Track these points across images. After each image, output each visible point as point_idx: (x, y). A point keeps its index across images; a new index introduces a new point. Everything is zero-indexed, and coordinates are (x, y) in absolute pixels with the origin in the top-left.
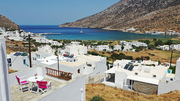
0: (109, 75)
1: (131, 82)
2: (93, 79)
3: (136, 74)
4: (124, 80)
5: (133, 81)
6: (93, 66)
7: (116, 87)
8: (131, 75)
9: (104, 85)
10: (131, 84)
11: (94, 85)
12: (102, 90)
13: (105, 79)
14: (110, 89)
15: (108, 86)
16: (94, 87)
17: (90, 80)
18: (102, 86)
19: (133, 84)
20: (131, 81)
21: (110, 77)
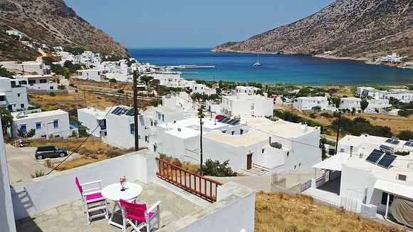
0: (324, 175)
1: (385, 198)
2: (283, 180)
3: (402, 178)
4: (366, 190)
5: (392, 196)
6: (285, 149)
7: (342, 207)
8: (386, 180)
9: (311, 199)
10: (384, 202)
11: (284, 197)
12: (305, 212)
13: (314, 184)
14: (327, 211)
15: (321, 204)
16: (285, 203)
17: (276, 182)
18: (306, 200)
19: (390, 203)
20: (385, 195)
21: (327, 180)
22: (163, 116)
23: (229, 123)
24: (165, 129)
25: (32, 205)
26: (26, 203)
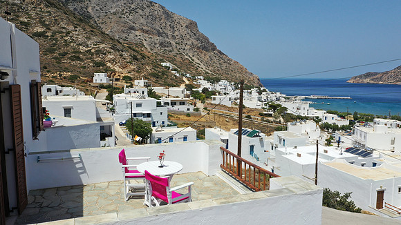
22: (284, 140)
23: (359, 154)
24: (284, 154)
25: (85, 172)
26: (80, 169)
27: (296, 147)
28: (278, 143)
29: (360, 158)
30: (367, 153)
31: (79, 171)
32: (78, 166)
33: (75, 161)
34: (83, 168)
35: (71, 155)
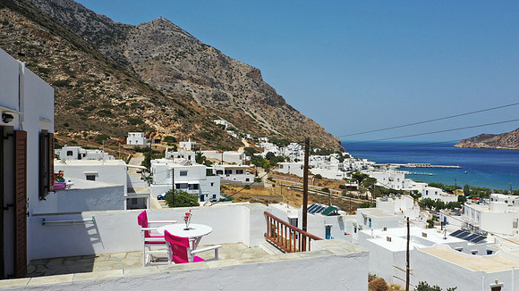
22: (370, 220)
23: (468, 239)
24: (369, 237)
25: (99, 241)
26: (93, 236)
27: (385, 229)
28: (362, 224)
29: (470, 244)
30: (479, 238)
31: (92, 239)
32: (90, 232)
33: (87, 226)
34: (97, 235)
35: (82, 218)
